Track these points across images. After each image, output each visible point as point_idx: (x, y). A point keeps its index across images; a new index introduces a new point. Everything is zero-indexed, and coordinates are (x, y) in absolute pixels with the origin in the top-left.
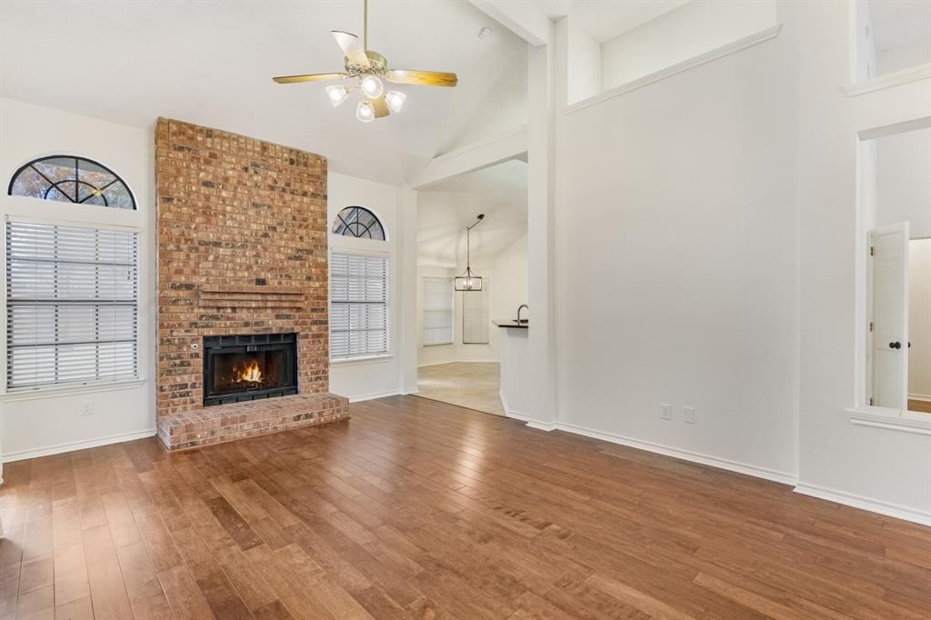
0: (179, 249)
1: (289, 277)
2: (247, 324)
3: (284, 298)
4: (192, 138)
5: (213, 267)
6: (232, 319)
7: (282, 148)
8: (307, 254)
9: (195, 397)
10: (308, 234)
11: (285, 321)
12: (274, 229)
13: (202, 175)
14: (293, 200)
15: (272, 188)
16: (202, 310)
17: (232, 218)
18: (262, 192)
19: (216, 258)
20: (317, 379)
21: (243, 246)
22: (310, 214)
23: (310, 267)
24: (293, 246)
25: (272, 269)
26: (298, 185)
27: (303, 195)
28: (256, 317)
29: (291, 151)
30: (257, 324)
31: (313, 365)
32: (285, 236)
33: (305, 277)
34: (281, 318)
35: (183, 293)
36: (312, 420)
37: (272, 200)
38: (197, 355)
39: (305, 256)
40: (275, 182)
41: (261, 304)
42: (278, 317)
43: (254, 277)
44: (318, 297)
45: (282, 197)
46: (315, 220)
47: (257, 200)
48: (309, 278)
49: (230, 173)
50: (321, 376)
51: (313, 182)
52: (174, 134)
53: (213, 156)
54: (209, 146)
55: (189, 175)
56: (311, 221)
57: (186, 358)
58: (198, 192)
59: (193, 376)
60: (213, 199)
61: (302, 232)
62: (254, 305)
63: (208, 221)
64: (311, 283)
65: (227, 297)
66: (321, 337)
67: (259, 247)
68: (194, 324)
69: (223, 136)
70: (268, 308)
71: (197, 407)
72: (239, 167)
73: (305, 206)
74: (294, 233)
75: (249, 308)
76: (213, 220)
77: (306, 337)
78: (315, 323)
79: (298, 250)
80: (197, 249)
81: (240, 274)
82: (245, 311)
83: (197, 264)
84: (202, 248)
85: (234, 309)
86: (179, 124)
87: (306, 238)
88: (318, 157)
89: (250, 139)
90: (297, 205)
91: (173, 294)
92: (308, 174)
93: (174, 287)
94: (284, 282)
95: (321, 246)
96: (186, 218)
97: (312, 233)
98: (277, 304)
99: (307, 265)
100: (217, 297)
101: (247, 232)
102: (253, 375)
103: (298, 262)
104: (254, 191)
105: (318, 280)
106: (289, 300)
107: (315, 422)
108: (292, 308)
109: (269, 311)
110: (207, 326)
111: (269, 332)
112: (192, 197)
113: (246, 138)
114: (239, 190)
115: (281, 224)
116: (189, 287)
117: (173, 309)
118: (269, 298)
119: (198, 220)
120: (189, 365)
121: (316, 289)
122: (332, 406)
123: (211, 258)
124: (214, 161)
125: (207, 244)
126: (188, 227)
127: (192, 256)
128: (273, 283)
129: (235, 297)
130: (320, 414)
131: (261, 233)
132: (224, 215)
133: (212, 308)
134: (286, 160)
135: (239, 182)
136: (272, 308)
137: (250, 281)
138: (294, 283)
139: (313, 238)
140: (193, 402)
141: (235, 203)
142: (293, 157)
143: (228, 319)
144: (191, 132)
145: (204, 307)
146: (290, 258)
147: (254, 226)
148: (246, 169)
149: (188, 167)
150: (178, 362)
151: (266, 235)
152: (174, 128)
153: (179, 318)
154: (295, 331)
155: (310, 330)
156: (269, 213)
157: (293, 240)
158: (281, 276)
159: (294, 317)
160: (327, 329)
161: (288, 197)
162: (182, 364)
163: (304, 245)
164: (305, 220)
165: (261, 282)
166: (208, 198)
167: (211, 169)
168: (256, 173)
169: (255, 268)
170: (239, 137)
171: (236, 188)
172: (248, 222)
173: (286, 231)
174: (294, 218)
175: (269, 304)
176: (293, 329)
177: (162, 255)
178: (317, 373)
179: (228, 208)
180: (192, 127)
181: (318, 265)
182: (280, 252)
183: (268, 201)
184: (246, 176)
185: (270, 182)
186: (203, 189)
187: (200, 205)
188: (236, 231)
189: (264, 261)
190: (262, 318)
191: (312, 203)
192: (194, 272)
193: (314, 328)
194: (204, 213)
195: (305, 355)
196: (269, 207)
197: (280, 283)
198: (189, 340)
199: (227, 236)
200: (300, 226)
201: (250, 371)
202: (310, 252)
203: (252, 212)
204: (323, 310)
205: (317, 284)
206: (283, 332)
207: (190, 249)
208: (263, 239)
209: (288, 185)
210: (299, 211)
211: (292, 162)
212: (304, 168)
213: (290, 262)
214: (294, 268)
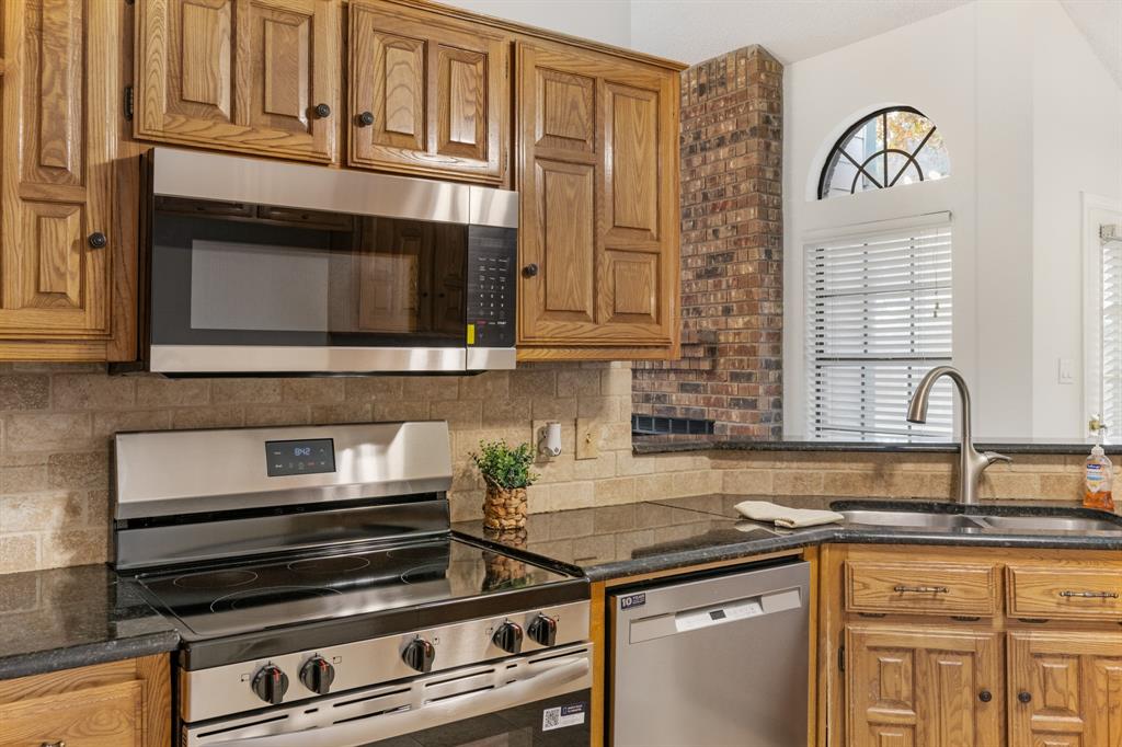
1: (698, 312)
2: (647, 398)
8: (725, 261)
10: (725, 222)
11: (692, 396)
14: (704, 162)
22: (728, 179)
23: (728, 286)
24: (704, 250)
26: (711, 131)
27: (719, 145)
28: (656, 386)
29: (701, 69)
30: (658, 398)
32: (693, 235)
33: (720, 308)
34: (687, 391)
39: (721, 266)
42: (683, 388)
44: (742, 350)
45: (689, 163)
48: (727, 311)
51: (733, 110)
56: (729, 192)
61: (716, 220)
64: (731, 322)
73: (721, 166)
74: (706, 226)
78: (736, 403)
79: (712, 257)
82: (646, 375)
87: (723, 232)
90: (708, 169)
92: (726, 99)
94: (691, 323)
95: (746, 240)
97: (732, 217)
99: (724, 286)
103: (711, 281)
105: (741, 313)
108: (700, 372)
109: (672, 377)
121: (738, 333)
134: (694, 91)
136: (676, 371)
138: (705, 323)
139: (733, 227)
142: (703, 80)
146: (699, 276)
154: (709, 417)
155: (728, 418)
157: (704, 239)
158: (688, 311)
159: (705, 391)
161: (697, 160)
163: (720, 245)
164: (721, 194)
173: (694, 226)
174: (705, 197)
176: (702, 412)
181: (741, 282)
182: (686, 267)
190: (665, 389)
191: (734, 155)
193: (735, 415)
197: (686, 325)
200: (714, 209)
202: (728, 257)
204: (748, 378)
205: (741, 322)
206: (692, 416)
209: (697, 137)
210: (712, 180)
211: (702, 89)
212: (720, 90)
213: (701, 283)
214: (705, 293)
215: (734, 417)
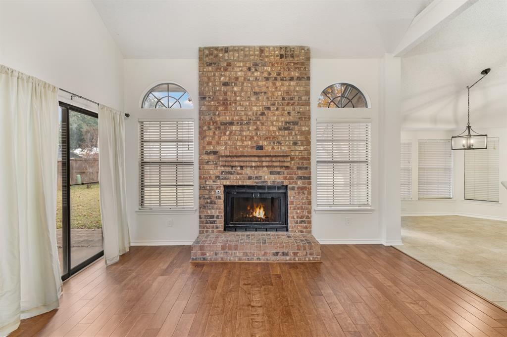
0: (210, 129)
1: (279, 143)
2: (250, 178)
3: (274, 159)
4: (216, 56)
5: (229, 140)
6: (241, 174)
7: (274, 47)
8: (294, 125)
9: (218, 225)
10: (294, 110)
11: (277, 176)
12: (269, 108)
13: (222, 78)
14: (282, 85)
15: (267, 79)
16: (222, 168)
17: (240, 105)
18: (260, 83)
19: (231, 133)
20: (301, 222)
21: (247, 123)
22: (295, 94)
23: (296, 135)
24: (283, 119)
25: (267, 138)
26: (286, 73)
27: (290, 80)
28: (256, 173)
29: (281, 48)
30: (257, 178)
31: (298, 211)
32: (277, 113)
33: (292, 142)
34: (274, 174)
35: (212, 157)
36: (288, 258)
37: (267, 87)
38: (219, 198)
39: (291, 127)
40: (270, 74)
41: (259, 164)
42: (271, 173)
43: (255, 145)
44: (303, 158)
45: (274, 84)
46: (300, 98)
47: (257, 89)
48: (295, 144)
49: (239, 73)
50: (306, 220)
51: (298, 68)
52: (207, 56)
53: (229, 65)
54: (226, 58)
55: (215, 80)
56: (296, 99)
57: (213, 199)
58: (220, 90)
59: (218, 210)
60: (229, 93)
61: (290, 108)
62: (254, 164)
63: (226, 109)
64: (297, 148)
65: (235, 159)
66: (306, 190)
67: (258, 123)
68: (218, 177)
69: (235, 49)
70: (263, 167)
71: (220, 232)
72: (245, 69)
73: (292, 88)
74: (284, 110)
75: (251, 167)
76: (229, 108)
77: (293, 189)
78: (300, 178)
79: (287, 122)
80: (219, 128)
81: (245, 143)
82: (249, 169)
83: (220, 138)
84: (222, 127)
85: (242, 167)
86: (209, 49)
87: (293, 113)
88: (302, 48)
89: (251, 47)
90: (285, 88)
91: (206, 157)
92: (294, 63)
93: (208, 153)
94: (275, 147)
95: (305, 118)
96: (213, 108)
97: (298, 108)
98: (270, 164)
99: (293, 134)
100: (229, 159)
101: (250, 113)
102: (260, 213)
103: (286, 132)
104: (255, 83)
105: (302, 144)
106: (280, 161)
107: (290, 260)
108: (282, 167)
109: (265, 169)
110: (225, 179)
111: (264, 184)
112: (217, 94)
113: (249, 47)
114: (245, 84)
115: (273, 104)
116: (215, 153)
117: (206, 167)
118: (264, 159)
119: (220, 108)
120: (215, 203)
121: (301, 152)
122: (305, 249)
123: (228, 133)
124: (229, 68)
125: (225, 124)
126: (215, 114)
127: (217, 133)
128: (268, 148)
129: (241, 159)
130: (295, 254)
131: (259, 113)
132: (235, 103)
133: (228, 166)
134: (277, 56)
135: (245, 79)
136: (267, 167)
137: (252, 148)
138: (283, 148)
139: (298, 112)
140: (217, 228)
141: (243, 94)
142: (283, 52)
143: (238, 174)
144: (216, 52)
145: (224, 166)
146: (280, 129)
147: (255, 109)
148: (249, 69)
149: (214, 75)
150: (209, 201)
151: (263, 114)
152: (207, 52)
153: (209, 173)
154: (285, 184)
155: (296, 184)
156: (265, 97)
157: (283, 115)
158: (274, 143)
159: (284, 174)
160: (310, 183)
161: (278, 83)
162: (211, 203)
163: (291, 118)
164: (292, 99)
165: (260, 148)
166: (225, 93)
167: (227, 73)
168: (256, 70)
169: (256, 138)
170: (245, 47)
171: (243, 83)
172: (251, 106)
173: (277, 109)
174: (283, 99)
175: (264, 164)
176: (282, 182)
177: (200, 133)
178: (302, 217)
179: (238, 98)
180: (216, 49)
181: (302, 133)
182: (273, 125)
183: (264, 89)
184: (249, 73)
185: (266, 75)
186: (223, 88)
187: (221, 99)
188: (243, 113)
189: (262, 133)
190: (261, 174)
191: (297, 85)
192: (218, 143)
193: (299, 182)
194: (224, 104)
195: (292, 203)
196: (265, 93)
197: (273, 148)
198: (215, 188)
199: (237, 118)
200: (288, 104)
201: (258, 210)
202: (295, 123)
203: (253, 99)
204: (306, 168)
205: (302, 148)
206: (276, 184)
207: (216, 128)
208: (261, 117)
209: (279, 74)
210: (287, 93)
211: (282, 56)
212: (291, 59)
213: (280, 132)
214: (283, 136)
215: (299, 183)
